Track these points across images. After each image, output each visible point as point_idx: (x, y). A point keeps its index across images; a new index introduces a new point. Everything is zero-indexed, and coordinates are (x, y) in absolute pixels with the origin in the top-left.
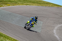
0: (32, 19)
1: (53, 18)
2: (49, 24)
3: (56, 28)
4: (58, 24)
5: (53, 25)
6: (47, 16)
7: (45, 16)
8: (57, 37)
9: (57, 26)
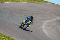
0: (28, 18)
1: (42, 14)
2: (38, 20)
3: (45, 24)
4: (47, 20)
5: (41, 21)
6: (36, 12)
7: (34, 12)
8: (46, 32)
9: (46, 22)
